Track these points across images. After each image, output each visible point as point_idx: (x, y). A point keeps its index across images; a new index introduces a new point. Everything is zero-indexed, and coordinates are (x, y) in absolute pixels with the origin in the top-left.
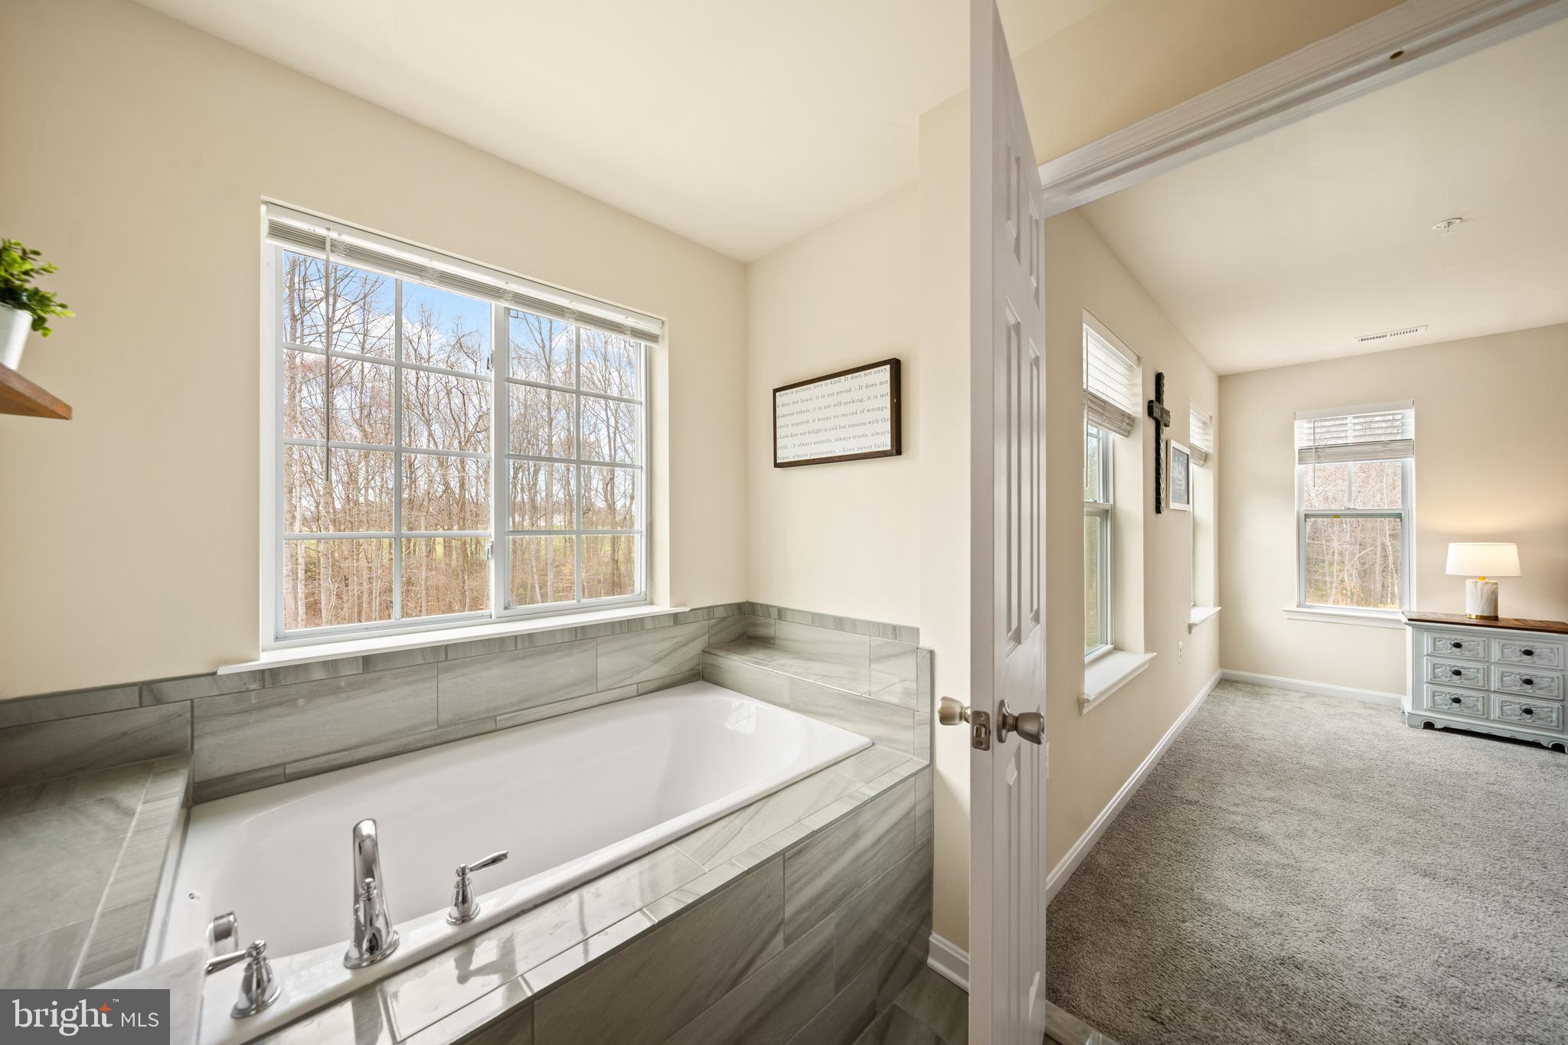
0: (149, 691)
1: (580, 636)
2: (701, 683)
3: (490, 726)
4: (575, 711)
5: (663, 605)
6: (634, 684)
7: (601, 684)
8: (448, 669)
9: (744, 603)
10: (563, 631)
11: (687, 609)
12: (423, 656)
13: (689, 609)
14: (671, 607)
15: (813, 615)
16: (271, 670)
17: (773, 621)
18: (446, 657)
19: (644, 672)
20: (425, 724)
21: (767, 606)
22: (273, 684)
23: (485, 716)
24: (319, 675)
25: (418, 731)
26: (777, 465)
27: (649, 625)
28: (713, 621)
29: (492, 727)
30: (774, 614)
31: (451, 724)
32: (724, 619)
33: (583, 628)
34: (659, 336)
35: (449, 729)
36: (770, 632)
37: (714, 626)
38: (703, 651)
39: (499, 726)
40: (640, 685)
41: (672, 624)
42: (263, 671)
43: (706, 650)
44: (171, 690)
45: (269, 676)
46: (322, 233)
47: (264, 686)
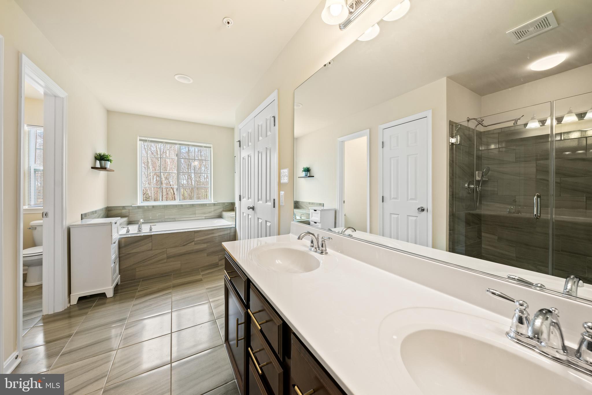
0: (124, 207)
1: (192, 206)
2: (220, 218)
4: (191, 220)
5: (213, 202)
6: (204, 216)
7: (196, 216)
9: (233, 203)
10: (188, 205)
11: (217, 203)
12: (162, 207)
18: (167, 207)
19: (206, 214)
20: (163, 218)
23: (173, 218)
24: (146, 208)
27: (208, 205)
28: (224, 206)
31: (167, 219)
32: (227, 205)
34: (211, 147)
39: (176, 220)
41: (213, 205)
43: (221, 211)
44: (126, 208)
45: (139, 207)
46: (146, 139)
47: (138, 209)
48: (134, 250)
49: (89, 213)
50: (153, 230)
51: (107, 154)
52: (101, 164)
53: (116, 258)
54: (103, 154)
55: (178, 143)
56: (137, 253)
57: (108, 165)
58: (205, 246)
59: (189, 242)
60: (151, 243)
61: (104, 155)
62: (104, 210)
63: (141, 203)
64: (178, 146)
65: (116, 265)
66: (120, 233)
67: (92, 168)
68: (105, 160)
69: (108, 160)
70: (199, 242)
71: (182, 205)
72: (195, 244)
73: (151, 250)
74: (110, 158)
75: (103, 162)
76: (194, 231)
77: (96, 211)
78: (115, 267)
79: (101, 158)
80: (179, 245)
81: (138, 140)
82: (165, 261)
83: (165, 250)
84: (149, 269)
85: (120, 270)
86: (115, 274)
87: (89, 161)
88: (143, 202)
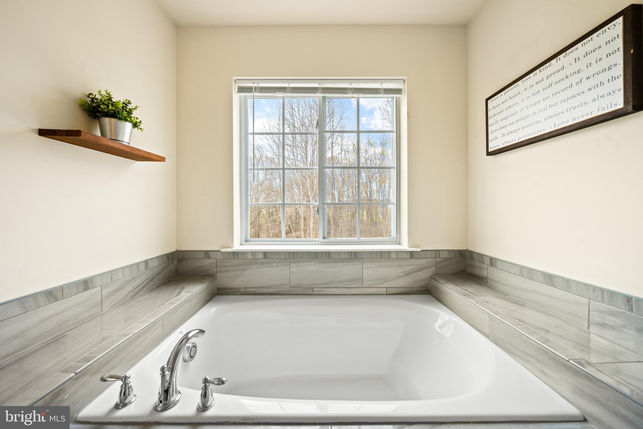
1: (353, 257)
2: (428, 297)
3: (310, 292)
4: (351, 295)
5: (405, 246)
6: (385, 288)
7: (365, 284)
8: (294, 262)
9: (465, 251)
10: (344, 253)
12: (285, 255)
13: (420, 250)
14: (408, 247)
15: (522, 267)
16: (236, 252)
17: (486, 266)
18: (293, 257)
19: (391, 282)
20: (285, 285)
21: (482, 255)
22: (237, 257)
23: (309, 287)
24: (250, 257)
25: (282, 287)
26: (489, 154)
27: (394, 256)
28: (438, 260)
29: (311, 292)
30: (487, 261)
31: (295, 287)
32: (448, 259)
33: (355, 252)
34: (402, 89)
35: (294, 289)
36: (484, 273)
37: (439, 262)
38: (431, 277)
39: (315, 293)
40: (388, 289)
41: (409, 257)
42: (234, 252)
43: (433, 277)
44: (211, 255)
45: (236, 254)
46: (252, 85)
47: (234, 258)
63: (242, 244)
64: (321, 95)
71: (329, 254)
88: (249, 241)
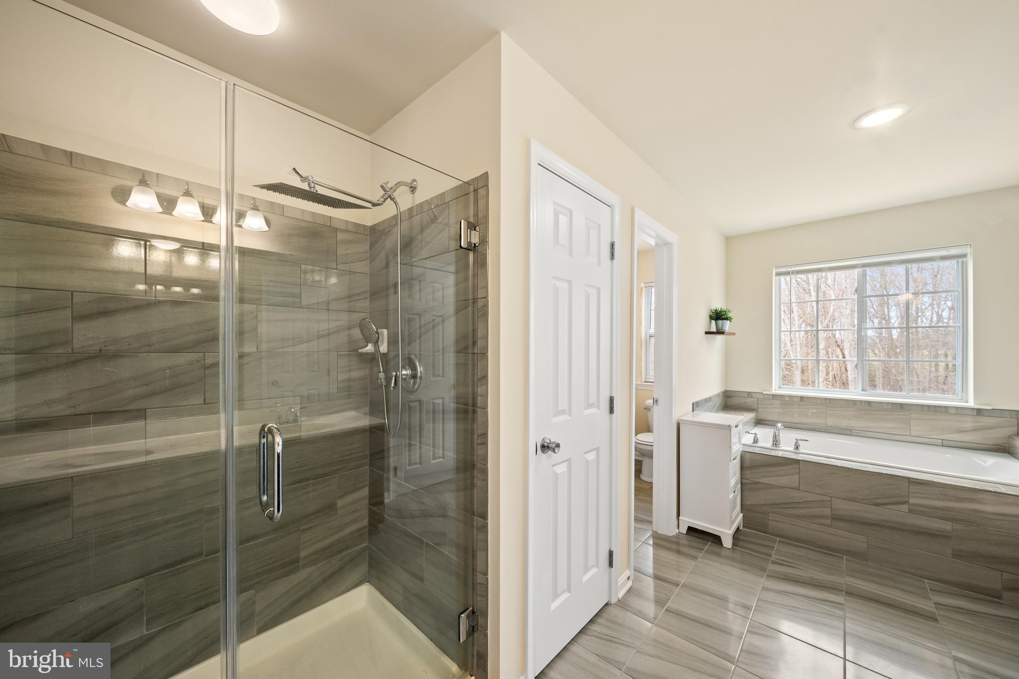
0: (749, 394)
1: (899, 408)
5: (972, 404)
6: (940, 439)
7: (914, 433)
8: (830, 407)
10: (888, 403)
11: (989, 408)
12: (821, 401)
13: (992, 408)
14: (975, 405)
18: (830, 403)
19: (948, 435)
20: (821, 424)
22: (775, 399)
23: (846, 428)
29: (849, 433)
31: (831, 426)
33: (901, 404)
34: (967, 254)
39: (853, 434)
41: (975, 414)
43: (1011, 436)
44: (754, 395)
45: (775, 396)
46: (789, 269)
47: (773, 399)
48: (765, 479)
49: (701, 400)
50: (801, 450)
51: (725, 309)
52: (717, 325)
53: (736, 485)
54: (720, 310)
55: (858, 264)
56: (772, 487)
57: (727, 326)
58: (946, 526)
59: (891, 500)
60: (798, 476)
61: (721, 312)
62: (721, 395)
63: (779, 388)
64: (860, 270)
65: (737, 495)
66: (744, 441)
67: (706, 333)
68: (723, 319)
69: (727, 319)
70: (925, 509)
71: (869, 403)
72: (910, 511)
73: (798, 489)
74: (730, 315)
75: (720, 322)
76: (909, 478)
77: (710, 398)
78: (735, 498)
79: (718, 316)
80: (863, 500)
81: (774, 274)
82: (829, 522)
83: (829, 499)
84: (794, 525)
85: (742, 505)
86: (735, 509)
87: (702, 322)
88: (782, 388)
